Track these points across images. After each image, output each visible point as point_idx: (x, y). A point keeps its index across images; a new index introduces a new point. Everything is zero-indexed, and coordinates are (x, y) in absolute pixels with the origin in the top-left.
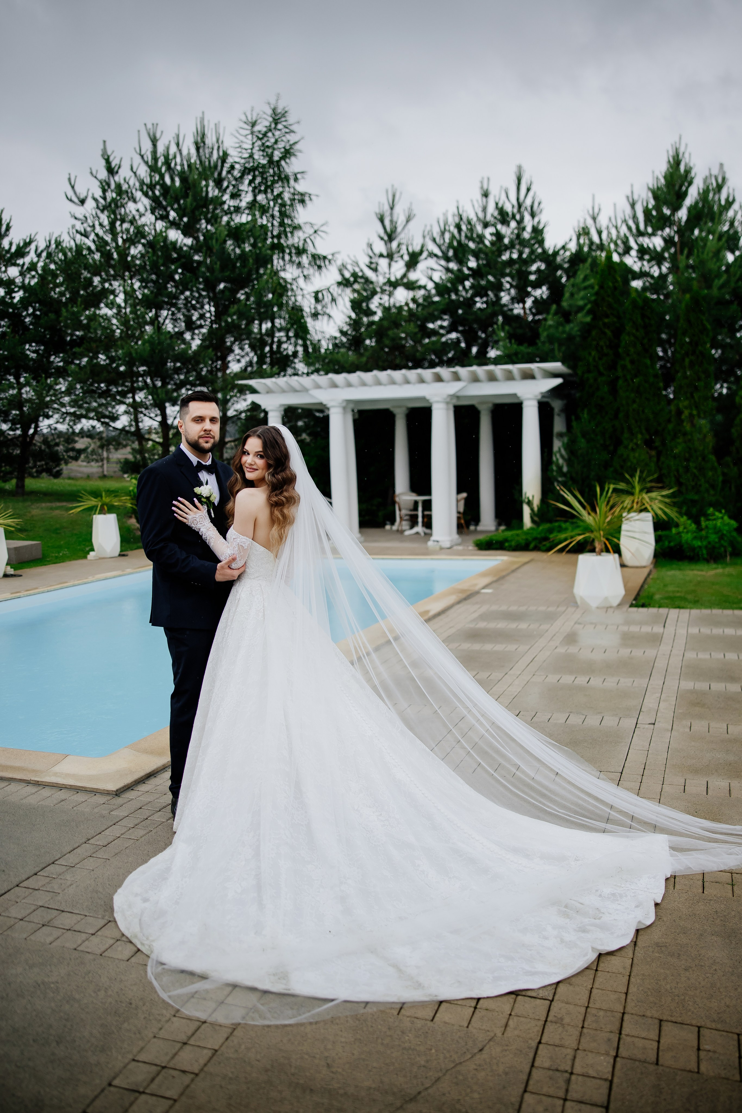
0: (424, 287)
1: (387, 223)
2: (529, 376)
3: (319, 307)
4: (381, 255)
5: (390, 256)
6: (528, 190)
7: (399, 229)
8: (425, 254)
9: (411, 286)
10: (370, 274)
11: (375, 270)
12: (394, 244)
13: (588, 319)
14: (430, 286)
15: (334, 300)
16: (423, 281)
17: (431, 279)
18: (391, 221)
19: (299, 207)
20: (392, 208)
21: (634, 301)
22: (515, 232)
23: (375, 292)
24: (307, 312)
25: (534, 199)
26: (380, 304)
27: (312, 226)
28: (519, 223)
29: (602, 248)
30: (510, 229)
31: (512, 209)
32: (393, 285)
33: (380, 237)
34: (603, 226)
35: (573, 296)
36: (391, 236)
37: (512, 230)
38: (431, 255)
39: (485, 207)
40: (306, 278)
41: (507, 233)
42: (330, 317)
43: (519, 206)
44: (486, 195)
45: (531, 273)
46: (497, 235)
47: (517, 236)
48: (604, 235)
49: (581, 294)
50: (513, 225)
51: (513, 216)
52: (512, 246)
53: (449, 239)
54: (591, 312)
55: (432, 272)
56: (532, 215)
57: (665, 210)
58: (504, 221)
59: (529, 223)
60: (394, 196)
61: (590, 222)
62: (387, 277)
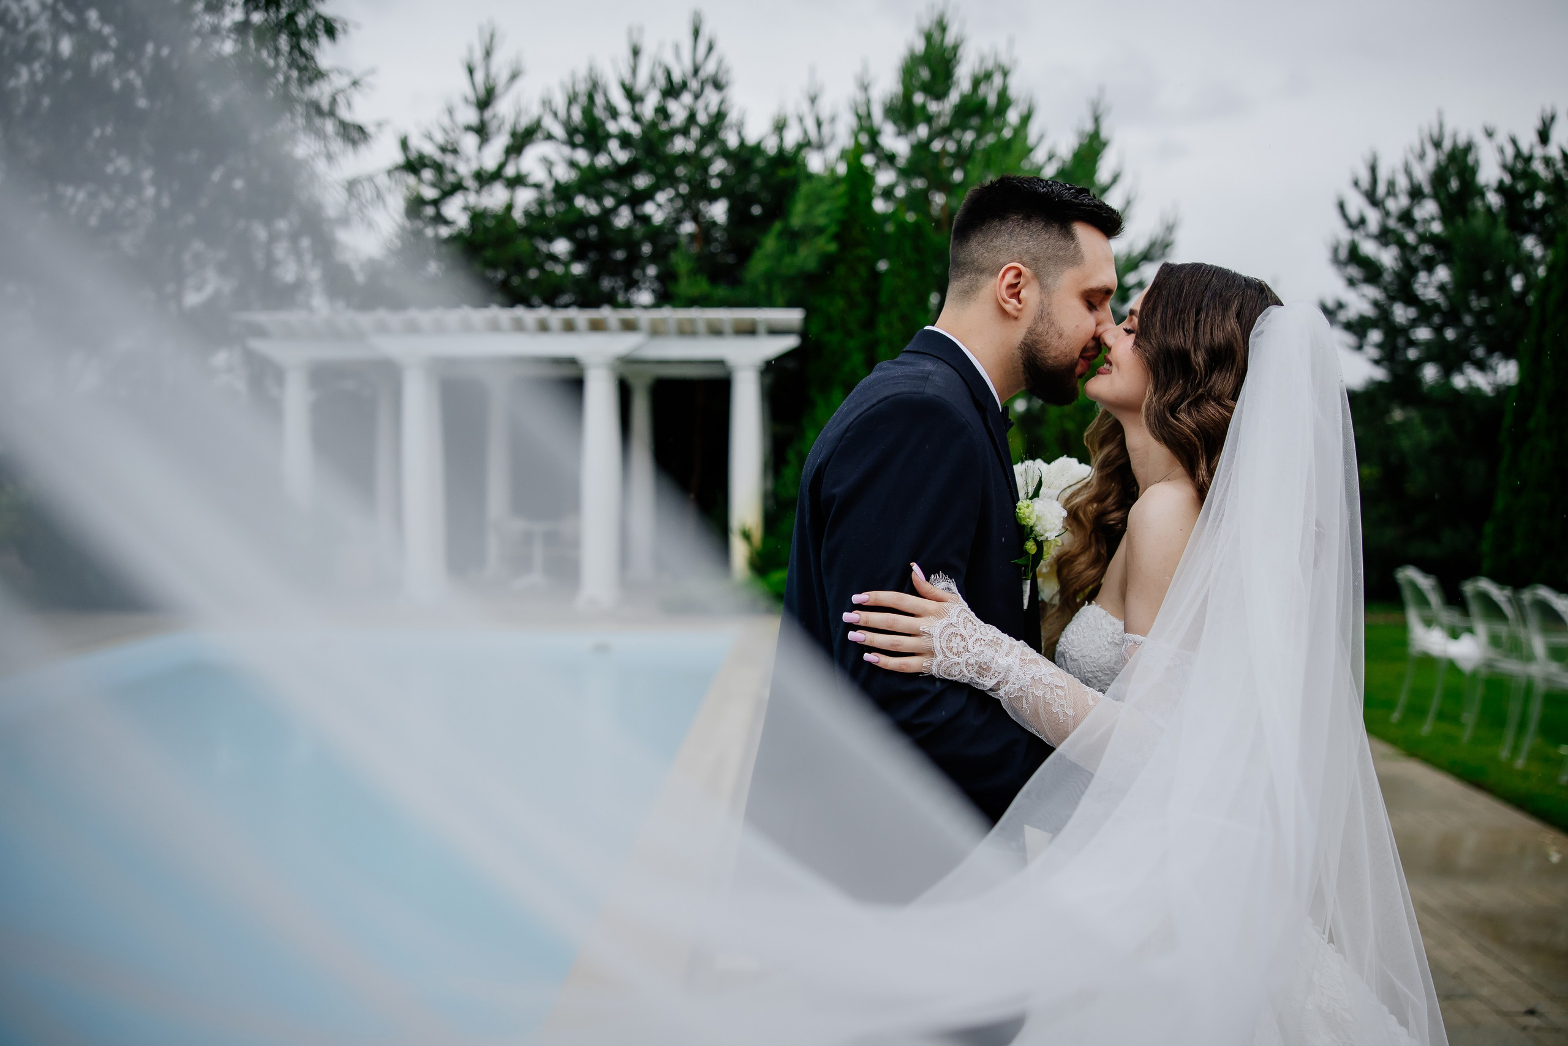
0: (538, 186)
1: (479, 76)
2: (749, 330)
3: (354, 205)
4: (469, 128)
5: (482, 131)
6: (711, 48)
7: (499, 89)
8: (540, 135)
9: (517, 181)
10: (448, 160)
11: (455, 151)
12: (488, 114)
13: (832, 247)
14: (549, 186)
15: (379, 196)
16: (538, 174)
17: (550, 172)
18: (487, 76)
19: (324, 40)
20: (488, 54)
21: (902, 226)
22: (688, 110)
23: (458, 187)
24: (331, 212)
25: (720, 63)
26: (466, 208)
27: (348, 73)
28: (697, 97)
29: (821, 147)
30: (682, 104)
31: (684, 74)
32: (484, 179)
33: (466, 100)
34: (825, 115)
35: (809, 210)
36: (484, 102)
37: (685, 107)
38: (549, 137)
39: (634, 71)
40: (330, 157)
41: (678, 111)
42: (370, 225)
43: (696, 71)
44: (636, 52)
45: (712, 177)
46: (662, 112)
47: (692, 118)
48: (826, 129)
49: (824, 207)
50: (687, 98)
51: (684, 85)
52: (685, 131)
53: (577, 114)
54: (837, 237)
55: (549, 164)
56: (718, 86)
57: (919, 98)
58: (672, 91)
59: (712, 98)
60: (492, 37)
61: (805, 107)
62: (474, 166)
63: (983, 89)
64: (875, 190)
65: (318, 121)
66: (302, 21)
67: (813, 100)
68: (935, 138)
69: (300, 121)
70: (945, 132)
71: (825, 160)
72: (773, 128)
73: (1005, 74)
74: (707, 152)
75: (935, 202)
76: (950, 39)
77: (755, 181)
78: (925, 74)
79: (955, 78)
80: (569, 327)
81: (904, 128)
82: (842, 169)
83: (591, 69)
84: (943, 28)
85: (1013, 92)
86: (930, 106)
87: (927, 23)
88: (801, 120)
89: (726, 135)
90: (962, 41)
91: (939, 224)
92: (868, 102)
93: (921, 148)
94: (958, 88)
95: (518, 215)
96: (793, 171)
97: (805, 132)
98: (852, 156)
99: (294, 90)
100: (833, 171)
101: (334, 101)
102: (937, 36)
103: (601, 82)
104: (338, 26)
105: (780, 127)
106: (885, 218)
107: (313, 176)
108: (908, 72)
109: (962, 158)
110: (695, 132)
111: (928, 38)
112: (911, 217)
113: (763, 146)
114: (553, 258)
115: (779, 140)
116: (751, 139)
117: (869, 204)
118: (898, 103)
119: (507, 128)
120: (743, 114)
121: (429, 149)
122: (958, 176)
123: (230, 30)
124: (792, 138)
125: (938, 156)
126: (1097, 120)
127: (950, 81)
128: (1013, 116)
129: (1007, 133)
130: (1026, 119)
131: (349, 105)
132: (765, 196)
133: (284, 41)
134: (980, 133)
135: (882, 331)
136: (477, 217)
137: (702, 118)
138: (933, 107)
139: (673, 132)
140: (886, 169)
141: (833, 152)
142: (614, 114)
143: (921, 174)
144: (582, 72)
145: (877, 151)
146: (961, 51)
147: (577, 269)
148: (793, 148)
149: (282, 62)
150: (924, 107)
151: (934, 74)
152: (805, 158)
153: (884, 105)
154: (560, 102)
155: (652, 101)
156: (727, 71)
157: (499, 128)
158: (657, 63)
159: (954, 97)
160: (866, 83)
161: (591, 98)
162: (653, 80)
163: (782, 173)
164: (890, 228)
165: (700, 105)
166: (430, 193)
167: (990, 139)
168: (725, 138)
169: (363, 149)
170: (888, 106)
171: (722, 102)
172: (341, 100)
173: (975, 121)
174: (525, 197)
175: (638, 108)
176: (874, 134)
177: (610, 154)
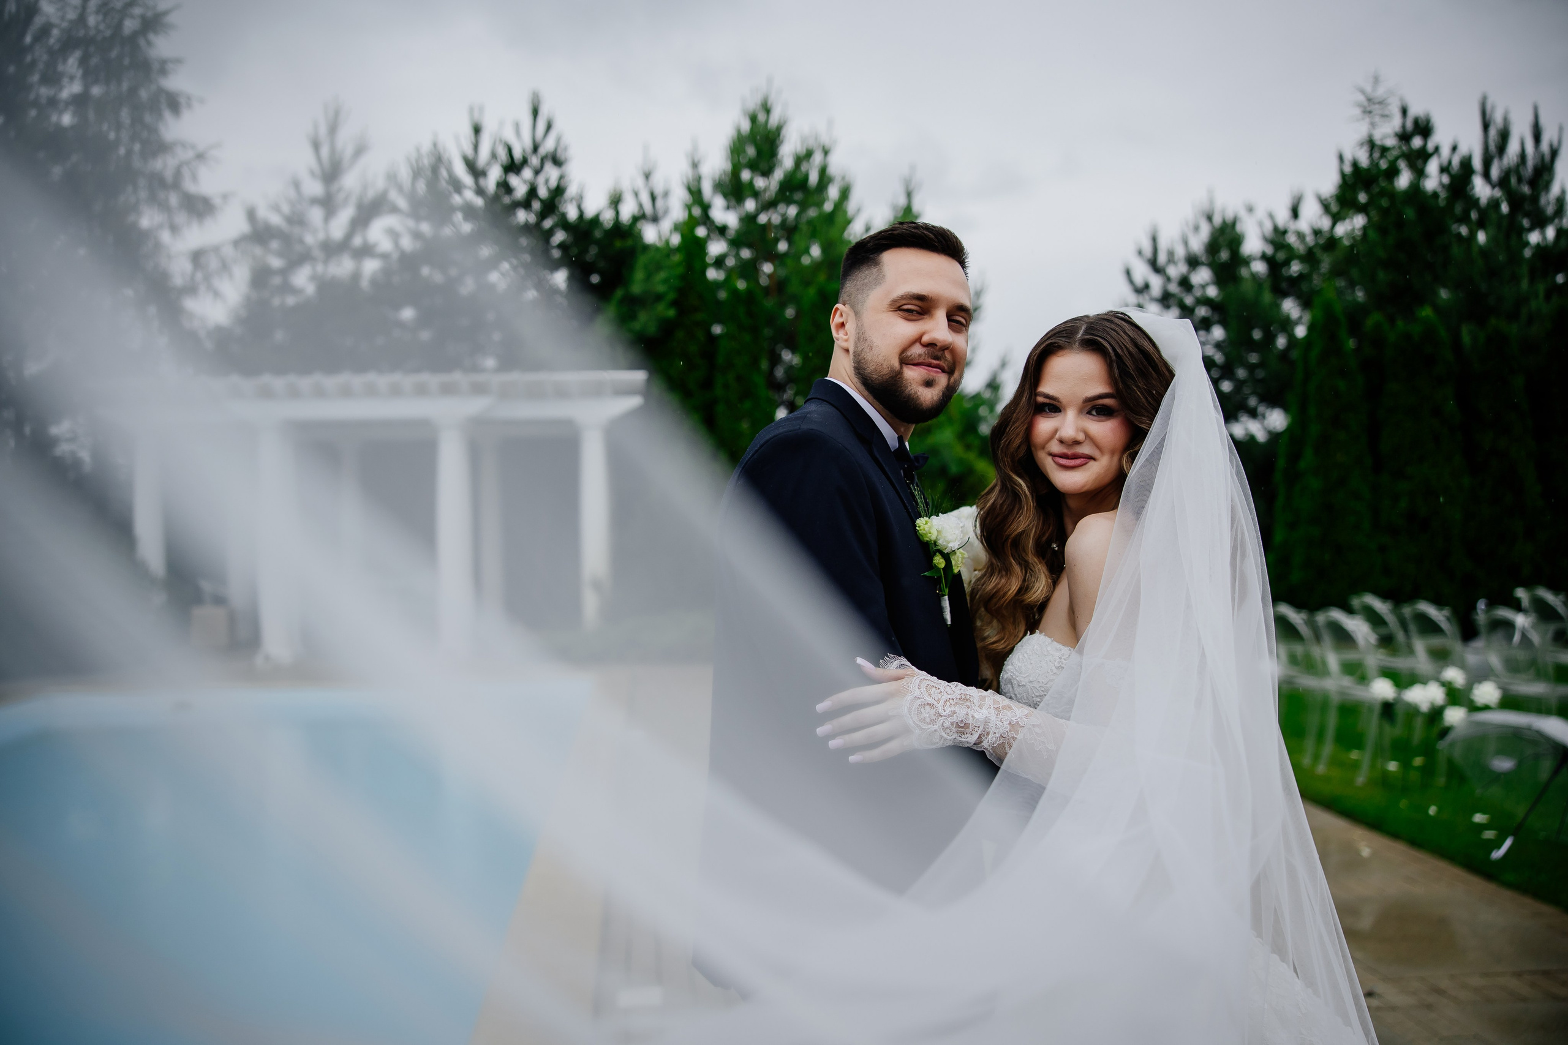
0: (385, 256)
1: (325, 151)
2: (595, 392)
3: (199, 276)
4: (315, 201)
5: (328, 204)
6: (549, 127)
7: (345, 163)
8: (385, 207)
9: (364, 253)
10: (296, 230)
11: (302, 223)
12: (335, 187)
13: (671, 313)
14: (395, 256)
15: (225, 266)
16: (385, 245)
17: (396, 243)
18: (333, 150)
19: (167, 114)
20: (333, 129)
21: (735, 292)
22: (528, 184)
23: (305, 257)
24: (178, 281)
25: (558, 140)
26: (313, 278)
27: (193, 147)
28: (537, 172)
29: (655, 219)
30: (522, 179)
31: (524, 151)
32: (332, 249)
33: (312, 173)
34: (659, 190)
35: (649, 277)
36: (331, 173)
37: (525, 182)
38: (394, 210)
39: (476, 147)
40: (174, 229)
41: (519, 185)
42: (217, 294)
43: (535, 149)
44: (477, 130)
45: (554, 247)
46: (505, 187)
47: (532, 192)
48: (660, 203)
49: (662, 275)
50: (527, 173)
51: (525, 162)
52: (526, 204)
53: (421, 187)
54: (675, 303)
55: (394, 235)
56: (557, 162)
57: (746, 175)
58: (513, 167)
59: (552, 174)
60: (337, 114)
61: (640, 182)
62: (321, 236)
63: (804, 167)
64: (709, 260)
65: (162, 195)
66: (144, 94)
67: (647, 176)
68: (761, 212)
69: (143, 194)
70: (771, 205)
71: (659, 232)
72: (609, 202)
73: (826, 152)
74: (548, 223)
75: (763, 271)
76: (774, 120)
77: (593, 251)
78: (751, 151)
79: (779, 156)
80: (421, 391)
81: (733, 202)
82: (676, 240)
83: (435, 145)
84: (768, 111)
85: (833, 170)
86: (756, 182)
87: (753, 103)
88: (636, 194)
89: (566, 208)
90: (785, 122)
91: (767, 291)
92: (699, 179)
93: (749, 220)
94: (781, 166)
95: (365, 283)
96: (629, 242)
97: (641, 206)
98: (686, 228)
99: (137, 163)
100: (667, 242)
101: (178, 174)
102: (761, 117)
103: (445, 157)
104: (182, 101)
105: (616, 201)
106: (717, 285)
107: (158, 246)
108: (736, 149)
109: (789, 230)
110: (536, 205)
111: (753, 119)
112: (741, 285)
113: (601, 218)
114: (401, 325)
115: (615, 213)
116: (590, 212)
117: (704, 273)
118: (727, 179)
119: (353, 200)
120: (582, 188)
121: (275, 220)
122: (783, 246)
123: (67, 104)
124: (627, 211)
125: (765, 228)
126: (909, 195)
127: (775, 159)
128: (833, 192)
129: (828, 207)
130: (845, 193)
131: (194, 178)
132: (602, 264)
133: (125, 115)
134: (803, 207)
135: (719, 391)
136: (326, 286)
137: (543, 192)
138: (760, 183)
139: (516, 205)
140: (719, 240)
141: (666, 225)
142: (457, 186)
143: (750, 246)
144: (426, 147)
145: (708, 222)
146: (784, 132)
147: (425, 335)
148: (629, 220)
149: (125, 135)
150: (751, 183)
151: (759, 153)
152: (640, 230)
153: (714, 181)
154: (404, 174)
155: (495, 174)
156: (566, 149)
157: (346, 200)
158: (498, 140)
159: (778, 175)
160: (696, 160)
161: (435, 170)
162: (494, 156)
163: (618, 244)
164: (723, 295)
165: (541, 180)
166: (276, 263)
167: (812, 213)
168: (565, 211)
169: (209, 222)
170: (717, 182)
171: (561, 177)
172: (186, 172)
173: (798, 196)
174: (371, 266)
175: (482, 181)
176: (706, 208)
177: (454, 226)
